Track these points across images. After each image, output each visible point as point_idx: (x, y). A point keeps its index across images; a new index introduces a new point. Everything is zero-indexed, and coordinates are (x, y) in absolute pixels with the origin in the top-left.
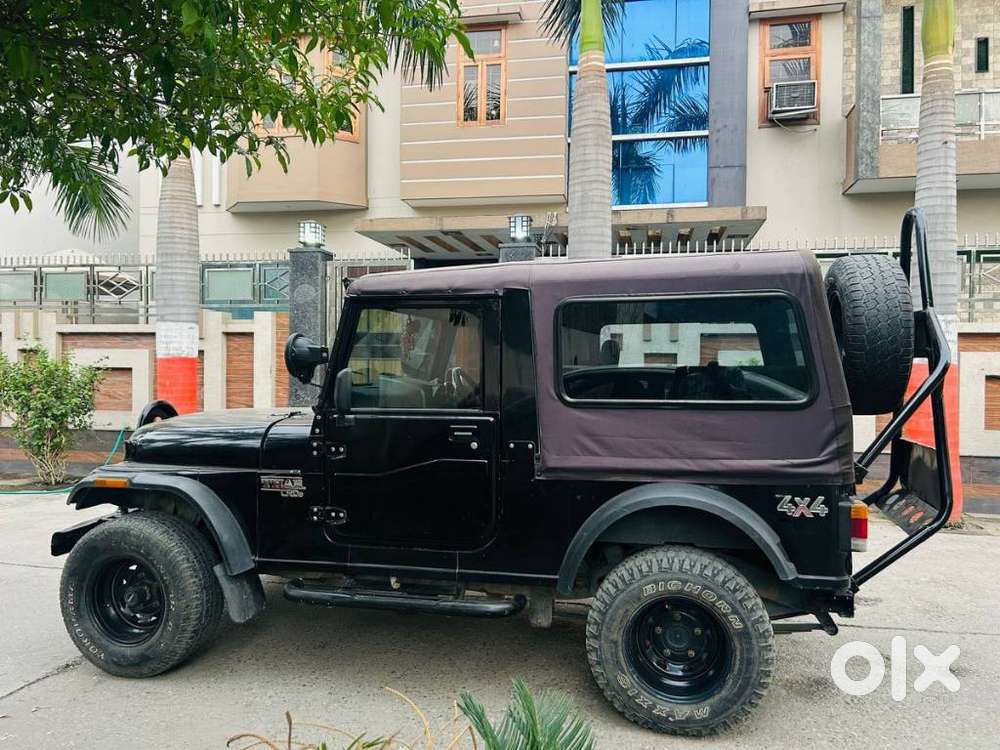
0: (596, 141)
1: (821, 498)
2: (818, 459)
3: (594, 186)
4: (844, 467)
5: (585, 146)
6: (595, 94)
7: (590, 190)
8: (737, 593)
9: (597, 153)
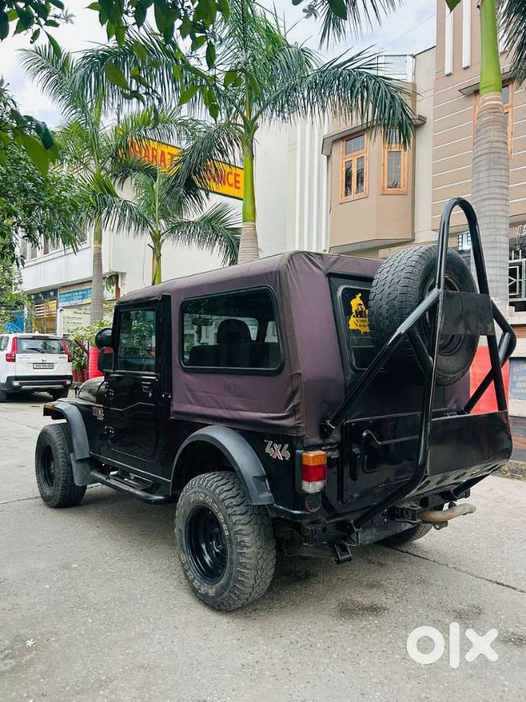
0: (487, 167)
1: (286, 446)
2: (283, 414)
3: (486, 203)
4: (297, 422)
5: (479, 171)
6: (488, 128)
7: (484, 207)
8: (229, 509)
9: (489, 176)
